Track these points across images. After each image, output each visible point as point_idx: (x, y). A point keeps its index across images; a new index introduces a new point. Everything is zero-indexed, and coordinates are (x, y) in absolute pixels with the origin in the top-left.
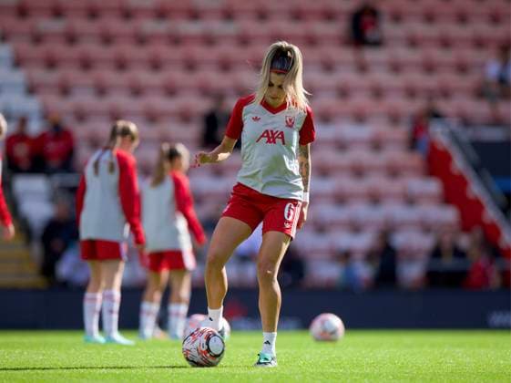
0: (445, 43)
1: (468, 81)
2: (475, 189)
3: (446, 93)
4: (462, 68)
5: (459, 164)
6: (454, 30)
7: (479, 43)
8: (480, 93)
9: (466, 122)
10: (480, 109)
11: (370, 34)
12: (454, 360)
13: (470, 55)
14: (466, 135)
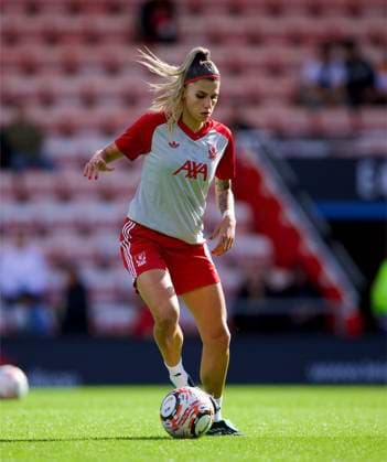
0: (255, 39)
1: (282, 85)
2: (292, 216)
3: (255, 99)
4: (275, 70)
5: (271, 185)
6: (266, 24)
7: (296, 39)
8: (298, 99)
9: (280, 134)
10: (296, 119)
11: (164, 28)
12: (267, 422)
13: (284, 53)
14: (281, 150)
